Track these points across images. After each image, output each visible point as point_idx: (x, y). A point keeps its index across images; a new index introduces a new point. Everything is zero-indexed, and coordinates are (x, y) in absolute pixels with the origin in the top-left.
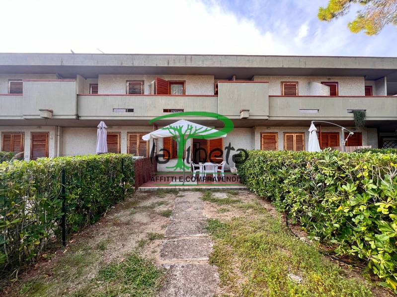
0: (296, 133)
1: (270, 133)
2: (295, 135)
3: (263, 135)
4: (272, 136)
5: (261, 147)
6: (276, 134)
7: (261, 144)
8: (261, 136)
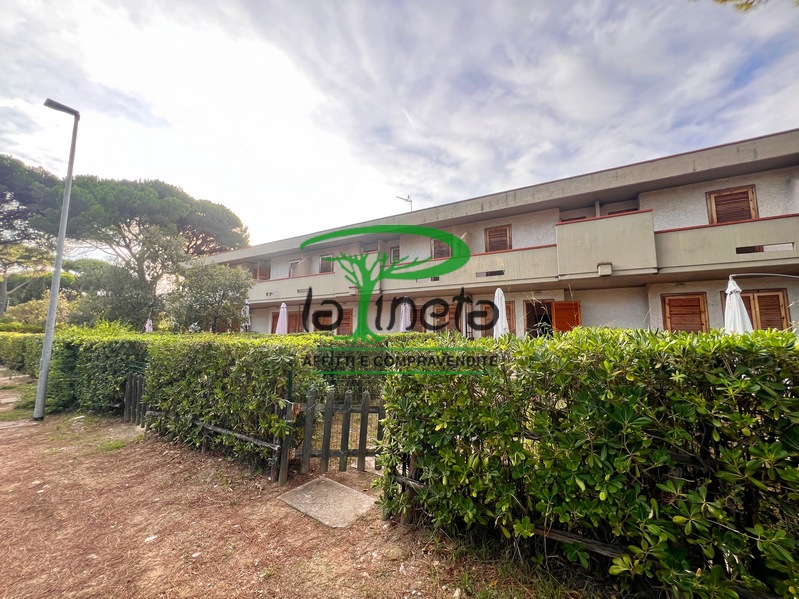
0: (758, 291)
1: (687, 294)
2: (756, 295)
3: (667, 299)
4: (690, 300)
5: (665, 323)
6: (700, 297)
7: (664, 317)
8: (663, 302)
